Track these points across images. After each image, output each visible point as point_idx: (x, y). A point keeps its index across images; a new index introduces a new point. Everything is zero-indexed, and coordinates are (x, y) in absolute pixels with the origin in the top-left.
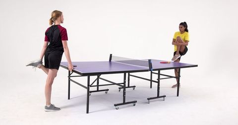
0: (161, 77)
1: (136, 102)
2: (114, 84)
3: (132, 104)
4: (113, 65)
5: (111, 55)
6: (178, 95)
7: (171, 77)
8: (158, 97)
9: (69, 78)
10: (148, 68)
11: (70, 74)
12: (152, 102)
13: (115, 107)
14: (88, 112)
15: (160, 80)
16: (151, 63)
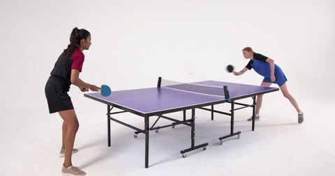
0: (236, 106)
1: (207, 144)
3: (202, 148)
5: (160, 79)
6: (253, 130)
8: (232, 134)
9: (109, 117)
10: (223, 97)
11: (109, 110)
13: (182, 155)
14: (147, 166)
15: (234, 111)
16: (228, 91)
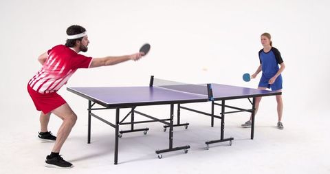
0: (227, 110)
1: (189, 147)
2: (156, 120)
3: (183, 151)
4: (156, 93)
5: (152, 77)
6: (252, 138)
7: (242, 110)
8: (222, 140)
9: (90, 112)
10: (206, 96)
11: (90, 106)
12: (213, 148)
13: (157, 155)
14: (116, 163)
15: (225, 115)
16: (211, 90)
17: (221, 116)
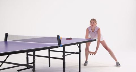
7: (72, 53)
15: (66, 56)
16: (60, 39)
17: (63, 57)
